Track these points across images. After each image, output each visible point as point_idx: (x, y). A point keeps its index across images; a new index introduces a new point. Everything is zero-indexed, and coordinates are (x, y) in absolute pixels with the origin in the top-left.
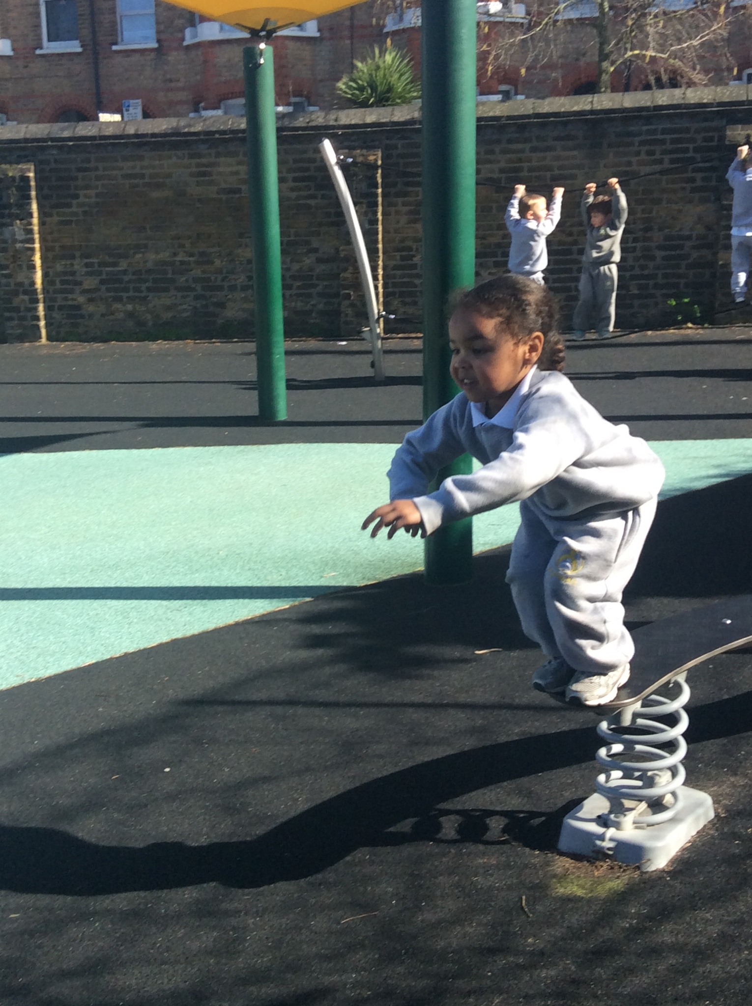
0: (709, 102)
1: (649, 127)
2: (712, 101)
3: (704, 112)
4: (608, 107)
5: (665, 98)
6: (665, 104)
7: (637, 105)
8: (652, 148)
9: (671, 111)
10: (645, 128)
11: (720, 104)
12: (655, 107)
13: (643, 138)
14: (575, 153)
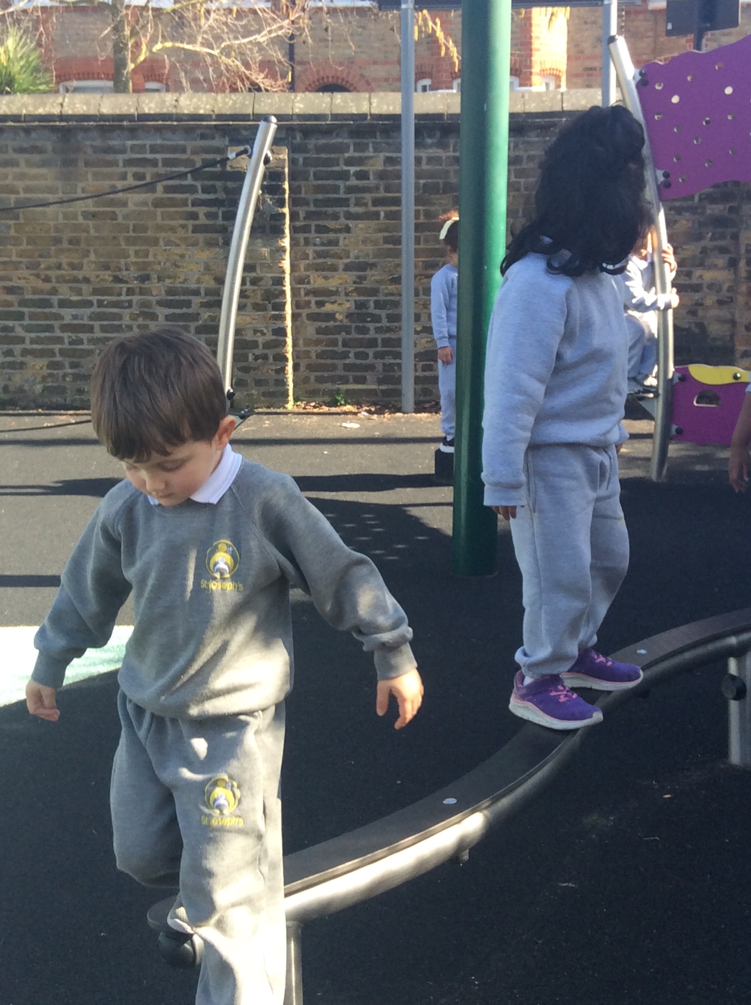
0: (207, 113)
1: (136, 142)
2: (211, 113)
3: (200, 126)
4: (81, 112)
5: (152, 105)
6: (152, 112)
7: (118, 112)
8: (141, 170)
9: (160, 123)
10: (129, 143)
11: (220, 117)
12: (139, 115)
13: (127, 156)
14: (43, 171)
